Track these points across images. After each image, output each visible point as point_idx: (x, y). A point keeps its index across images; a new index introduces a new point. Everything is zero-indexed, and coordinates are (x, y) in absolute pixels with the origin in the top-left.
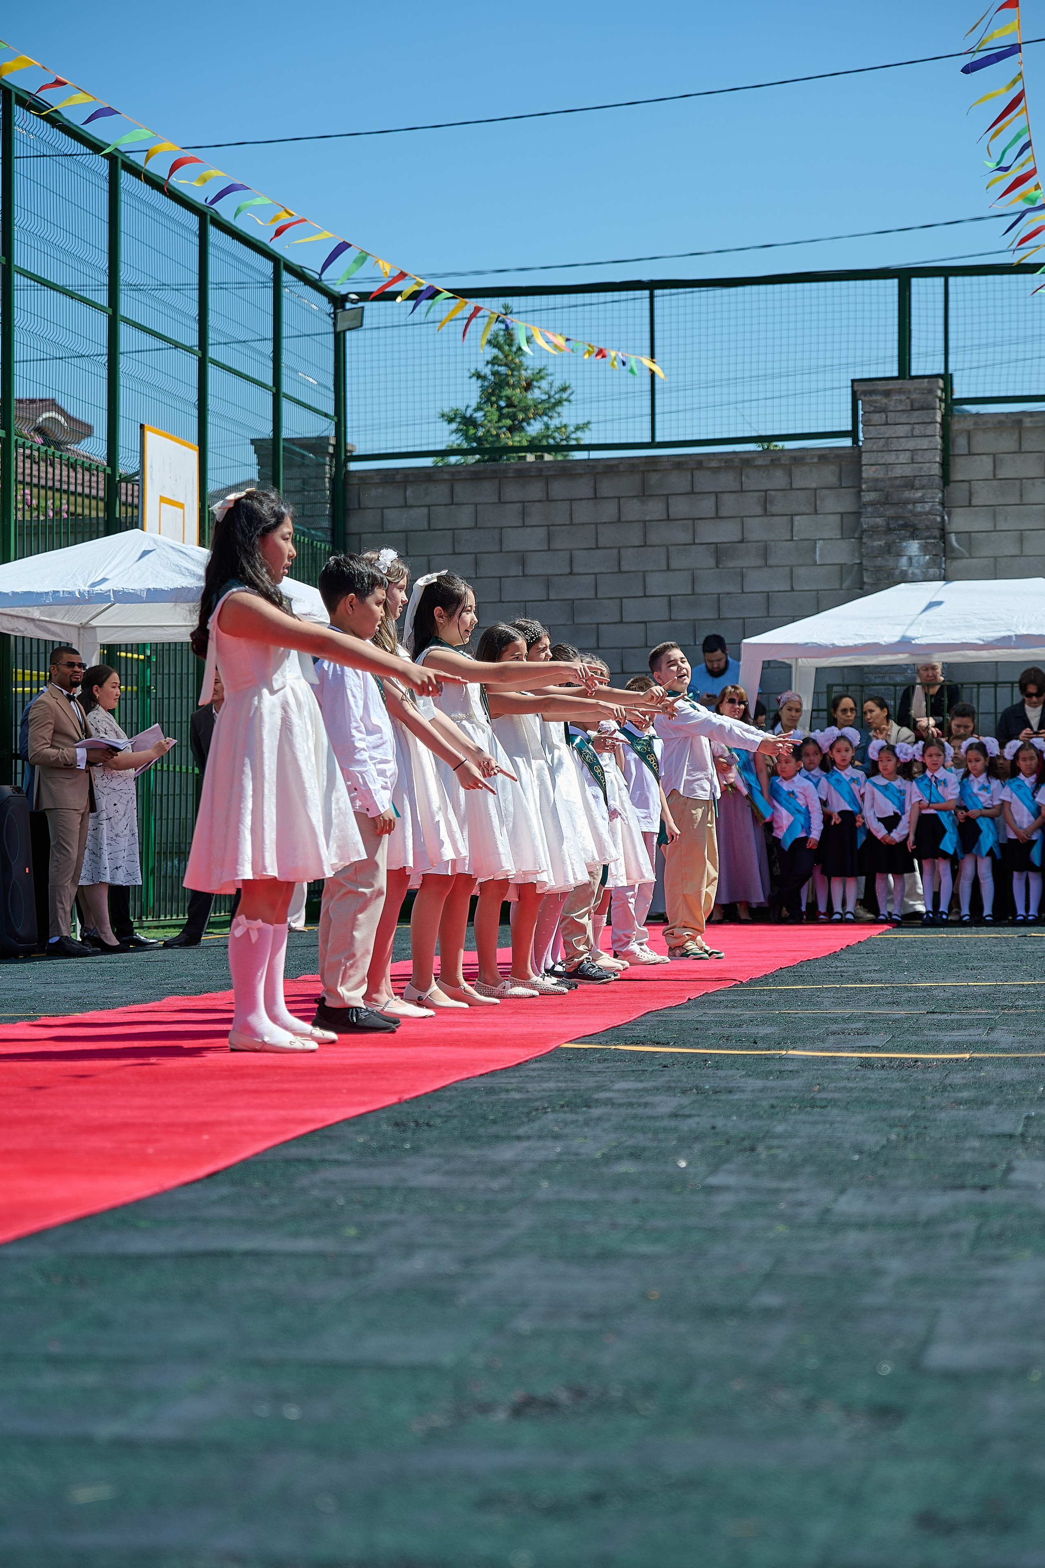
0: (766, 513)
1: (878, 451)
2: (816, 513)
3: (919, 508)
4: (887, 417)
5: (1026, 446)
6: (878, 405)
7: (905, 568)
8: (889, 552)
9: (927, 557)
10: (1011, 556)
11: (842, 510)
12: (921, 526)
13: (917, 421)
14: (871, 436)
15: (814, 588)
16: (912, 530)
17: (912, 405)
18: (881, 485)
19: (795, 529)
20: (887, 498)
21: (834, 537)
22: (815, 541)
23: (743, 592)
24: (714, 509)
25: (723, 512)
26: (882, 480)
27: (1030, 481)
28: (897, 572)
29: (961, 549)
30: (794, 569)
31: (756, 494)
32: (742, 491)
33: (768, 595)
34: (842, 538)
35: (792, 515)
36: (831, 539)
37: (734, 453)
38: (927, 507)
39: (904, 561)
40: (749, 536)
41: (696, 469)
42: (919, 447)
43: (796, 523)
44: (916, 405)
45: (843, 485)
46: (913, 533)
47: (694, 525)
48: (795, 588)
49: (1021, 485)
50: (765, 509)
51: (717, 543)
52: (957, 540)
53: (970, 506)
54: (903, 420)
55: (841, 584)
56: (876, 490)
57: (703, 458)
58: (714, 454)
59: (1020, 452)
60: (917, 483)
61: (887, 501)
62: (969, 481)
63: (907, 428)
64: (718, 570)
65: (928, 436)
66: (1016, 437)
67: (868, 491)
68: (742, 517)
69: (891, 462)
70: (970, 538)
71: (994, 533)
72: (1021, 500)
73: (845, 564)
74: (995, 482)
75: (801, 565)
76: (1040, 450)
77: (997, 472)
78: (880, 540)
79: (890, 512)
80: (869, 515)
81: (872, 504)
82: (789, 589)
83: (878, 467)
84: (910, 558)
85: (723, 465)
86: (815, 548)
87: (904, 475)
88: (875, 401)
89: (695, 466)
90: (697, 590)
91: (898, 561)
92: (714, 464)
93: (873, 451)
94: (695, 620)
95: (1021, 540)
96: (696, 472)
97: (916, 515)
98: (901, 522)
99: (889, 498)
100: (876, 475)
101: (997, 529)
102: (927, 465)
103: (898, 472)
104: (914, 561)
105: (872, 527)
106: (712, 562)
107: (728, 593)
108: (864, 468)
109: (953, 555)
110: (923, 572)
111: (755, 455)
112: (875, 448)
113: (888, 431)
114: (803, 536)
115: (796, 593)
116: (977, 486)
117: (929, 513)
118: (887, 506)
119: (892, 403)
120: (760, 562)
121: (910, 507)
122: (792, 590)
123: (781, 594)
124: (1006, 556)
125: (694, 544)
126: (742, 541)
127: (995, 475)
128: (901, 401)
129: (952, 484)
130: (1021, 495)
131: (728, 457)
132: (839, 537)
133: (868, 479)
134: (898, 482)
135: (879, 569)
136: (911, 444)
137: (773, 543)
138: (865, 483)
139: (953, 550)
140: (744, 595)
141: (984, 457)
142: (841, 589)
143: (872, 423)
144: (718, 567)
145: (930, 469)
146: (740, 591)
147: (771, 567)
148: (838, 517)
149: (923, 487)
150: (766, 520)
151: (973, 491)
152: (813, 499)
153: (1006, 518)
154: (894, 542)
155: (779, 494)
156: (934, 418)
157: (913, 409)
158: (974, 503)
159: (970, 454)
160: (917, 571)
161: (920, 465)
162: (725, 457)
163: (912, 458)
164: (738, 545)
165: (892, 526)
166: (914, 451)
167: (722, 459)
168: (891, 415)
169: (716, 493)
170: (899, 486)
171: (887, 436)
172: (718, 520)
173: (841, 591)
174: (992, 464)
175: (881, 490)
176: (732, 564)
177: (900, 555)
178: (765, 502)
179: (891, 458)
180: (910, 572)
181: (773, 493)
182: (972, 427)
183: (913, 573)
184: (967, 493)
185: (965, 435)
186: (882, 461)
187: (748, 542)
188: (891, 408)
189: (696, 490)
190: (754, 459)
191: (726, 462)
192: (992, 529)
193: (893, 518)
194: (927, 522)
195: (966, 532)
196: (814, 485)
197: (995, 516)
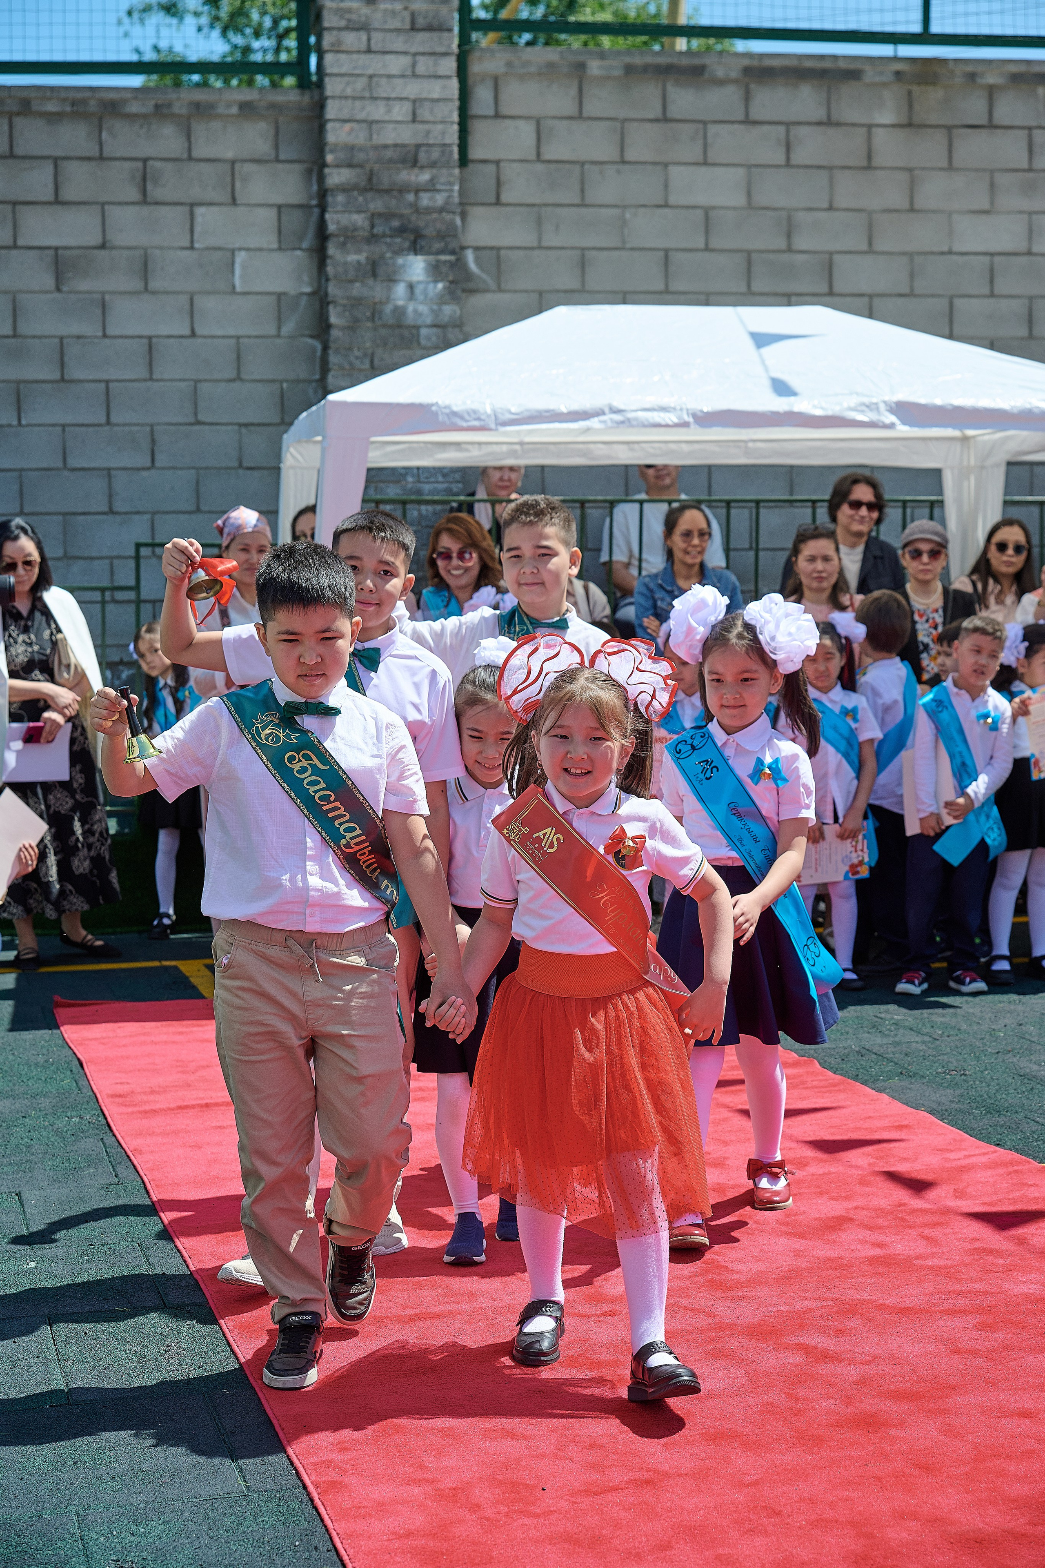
0: (145, 200)
1: (354, 98)
2: (234, 202)
3: (425, 200)
4: (369, 40)
5: (590, 109)
6: (354, 17)
7: (400, 303)
8: (374, 275)
9: (440, 286)
10: (566, 291)
11: (279, 200)
12: (429, 231)
13: (421, 50)
14: (343, 70)
15: (232, 332)
16: (412, 237)
17: (413, 22)
18: (360, 157)
19: (198, 229)
20: (370, 179)
21: (265, 246)
22: (233, 251)
23: (105, 336)
24: (51, 187)
25: (68, 194)
26: (361, 149)
27: (596, 168)
28: (388, 309)
29: (484, 276)
30: (196, 298)
31: (128, 165)
32: (101, 158)
33: (150, 344)
34: (280, 249)
35: (192, 205)
36: (260, 250)
37: (91, 89)
38: (440, 199)
39: (400, 290)
40: (117, 238)
41: (18, 114)
42: (424, 95)
43: (199, 220)
44: (421, 22)
45: (282, 157)
46: (415, 242)
47: (14, 213)
48: (198, 331)
49: (583, 173)
50: (144, 192)
51: (56, 249)
52: (477, 260)
53: (498, 203)
54: (399, 45)
55: (279, 328)
56: (350, 166)
57: (33, 95)
58: (52, 89)
59: (580, 116)
60: (422, 156)
61: (370, 186)
62: (497, 162)
63: (405, 61)
64: (58, 295)
65: (440, 77)
66: (573, 91)
67: (337, 166)
68: (103, 204)
69: (377, 118)
70: (498, 257)
71: (537, 252)
72: (583, 198)
73: (285, 294)
74: (540, 167)
75: (209, 293)
76: (613, 115)
77: (543, 149)
78: (359, 251)
79: (377, 205)
80: (340, 208)
81: (345, 189)
82: (187, 332)
83: (354, 125)
84: (411, 287)
85: (68, 109)
86: (233, 263)
87: (399, 141)
88: (349, 11)
89: (16, 109)
90: (22, 329)
91: (389, 289)
92: (51, 107)
93: (346, 98)
94: (18, 382)
95: (583, 265)
96: (19, 121)
97: (417, 211)
98: (396, 223)
99: (375, 180)
100: (351, 140)
101: (544, 244)
102: (440, 127)
103: (389, 136)
104: (418, 291)
105: (346, 229)
106: (49, 282)
107: (79, 337)
108: (329, 126)
109: (471, 285)
110: (432, 311)
111: (128, 95)
112: (349, 91)
113: (373, 64)
114: (212, 242)
115: (200, 340)
116: (510, 171)
117: (442, 210)
118: (370, 195)
119: (378, 15)
120: (136, 284)
121: (411, 197)
122: (193, 334)
123: (172, 341)
124: (558, 291)
125: (15, 246)
126: (103, 246)
127: (538, 155)
128: (393, 13)
129: (471, 166)
130: (582, 191)
131: (79, 95)
132: (275, 246)
133: (336, 145)
134: (389, 154)
135: (357, 302)
136: (413, 89)
137: (158, 252)
138: (332, 152)
139: (469, 276)
140: (107, 341)
141: (521, 123)
142: (278, 336)
143: (343, 48)
144: (58, 289)
145: (443, 133)
146: (100, 334)
147: (154, 293)
148: (273, 213)
149: (433, 165)
150: (145, 210)
151: (503, 179)
152: (229, 179)
153: (557, 228)
154: (382, 257)
155: (170, 166)
156: (449, 46)
157: (413, 28)
158: (504, 198)
159: (497, 116)
160: (423, 309)
161: (426, 127)
162: (71, 95)
163: (414, 114)
164: (96, 252)
165: (378, 230)
166: (416, 102)
167: (65, 99)
168: (376, 37)
169: (56, 160)
170: (390, 161)
171: (370, 72)
172: (59, 207)
173: (279, 341)
174: (533, 135)
175: (360, 166)
176: (84, 285)
177: (391, 280)
178: (144, 180)
179: (377, 111)
180: (411, 309)
181: (158, 164)
182: (502, 70)
183: (415, 311)
184: (493, 182)
185: (490, 84)
186: (361, 116)
187: (113, 248)
188: (377, 25)
189: (19, 151)
190: (124, 101)
191: (73, 105)
192: (535, 244)
193: (380, 215)
194: (439, 225)
195: (492, 248)
196: (230, 155)
197: (539, 222)
